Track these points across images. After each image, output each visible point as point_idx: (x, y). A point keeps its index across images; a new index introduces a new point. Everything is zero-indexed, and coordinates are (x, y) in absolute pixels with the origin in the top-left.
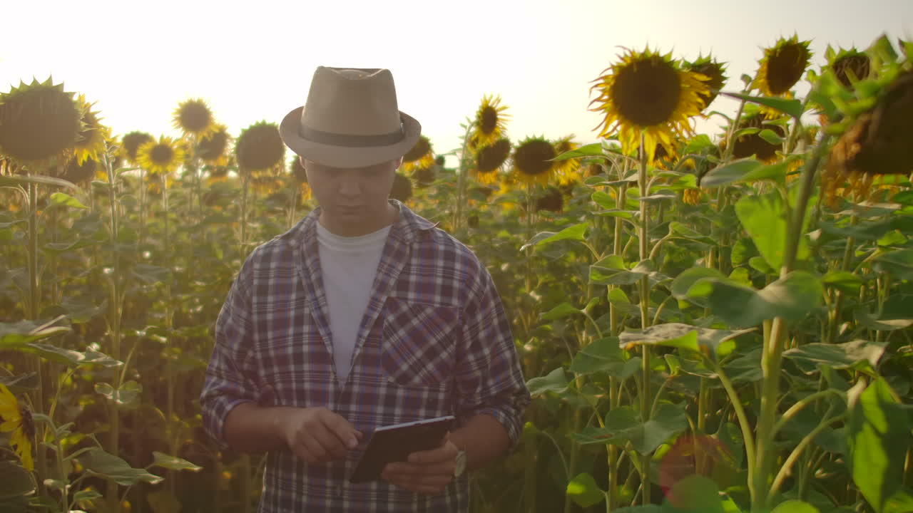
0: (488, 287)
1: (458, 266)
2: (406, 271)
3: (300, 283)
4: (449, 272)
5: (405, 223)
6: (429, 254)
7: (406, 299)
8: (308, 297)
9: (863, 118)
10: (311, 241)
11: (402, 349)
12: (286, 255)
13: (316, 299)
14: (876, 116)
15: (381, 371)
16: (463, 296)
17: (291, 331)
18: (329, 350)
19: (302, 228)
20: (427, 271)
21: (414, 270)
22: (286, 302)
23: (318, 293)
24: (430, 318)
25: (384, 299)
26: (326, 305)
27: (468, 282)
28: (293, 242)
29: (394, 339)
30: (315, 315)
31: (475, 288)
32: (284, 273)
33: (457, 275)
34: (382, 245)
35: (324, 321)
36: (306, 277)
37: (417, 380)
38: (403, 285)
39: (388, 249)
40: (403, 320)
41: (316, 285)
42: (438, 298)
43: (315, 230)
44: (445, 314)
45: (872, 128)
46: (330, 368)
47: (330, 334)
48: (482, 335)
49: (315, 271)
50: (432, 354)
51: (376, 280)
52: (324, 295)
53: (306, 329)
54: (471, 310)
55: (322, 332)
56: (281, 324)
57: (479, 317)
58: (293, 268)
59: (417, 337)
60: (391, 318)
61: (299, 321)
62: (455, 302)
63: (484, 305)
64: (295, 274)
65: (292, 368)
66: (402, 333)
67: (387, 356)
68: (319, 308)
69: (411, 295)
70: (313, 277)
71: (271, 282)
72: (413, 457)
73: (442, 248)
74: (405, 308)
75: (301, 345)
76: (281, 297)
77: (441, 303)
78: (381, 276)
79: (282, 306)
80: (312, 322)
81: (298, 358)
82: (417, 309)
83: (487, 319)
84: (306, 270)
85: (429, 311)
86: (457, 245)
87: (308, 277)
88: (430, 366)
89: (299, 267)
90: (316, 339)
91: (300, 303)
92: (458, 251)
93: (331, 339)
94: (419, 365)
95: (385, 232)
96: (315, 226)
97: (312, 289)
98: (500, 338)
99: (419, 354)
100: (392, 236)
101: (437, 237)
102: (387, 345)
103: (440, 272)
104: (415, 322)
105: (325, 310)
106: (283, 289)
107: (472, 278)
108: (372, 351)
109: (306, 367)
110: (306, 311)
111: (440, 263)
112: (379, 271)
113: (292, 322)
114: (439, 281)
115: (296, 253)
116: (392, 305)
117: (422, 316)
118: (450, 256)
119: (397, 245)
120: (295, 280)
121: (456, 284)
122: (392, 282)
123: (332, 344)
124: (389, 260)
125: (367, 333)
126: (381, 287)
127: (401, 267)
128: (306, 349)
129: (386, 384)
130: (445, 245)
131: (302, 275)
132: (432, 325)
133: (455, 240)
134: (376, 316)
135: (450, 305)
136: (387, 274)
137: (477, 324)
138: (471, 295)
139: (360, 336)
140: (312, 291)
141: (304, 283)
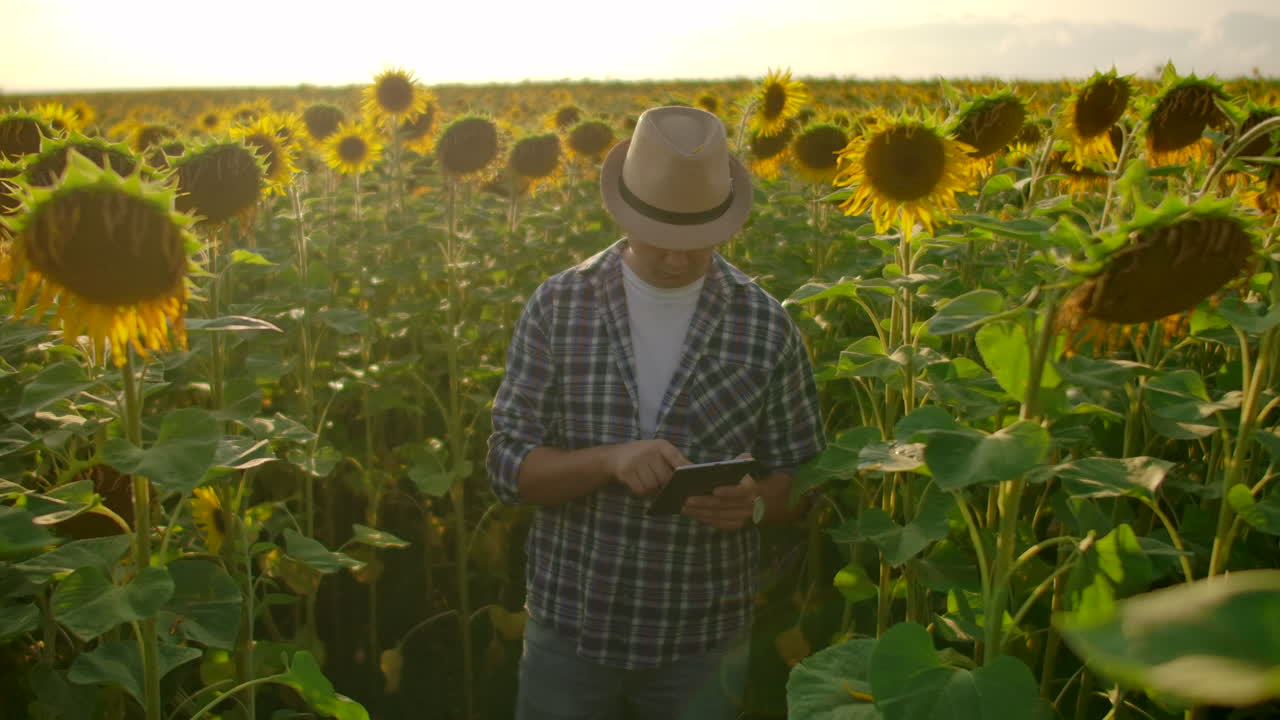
0: (798, 349)
1: (772, 326)
2: (720, 329)
3: (603, 327)
4: (762, 333)
5: (720, 274)
6: (742, 310)
7: (717, 358)
8: (613, 345)
9: (1088, 283)
10: (616, 282)
11: (711, 411)
12: (588, 294)
13: (622, 348)
14: (1100, 282)
15: (687, 431)
16: (774, 359)
17: (591, 378)
18: (635, 405)
19: (605, 265)
20: (741, 329)
21: (727, 327)
22: (587, 346)
23: (624, 341)
24: (741, 380)
25: (698, 356)
26: (633, 355)
27: (779, 343)
28: (594, 281)
29: (704, 399)
30: (620, 366)
31: (786, 349)
32: (585, 313)
33: (770, 336)
34: (696, 298)
35: (630, 373)
36: (610, 322)
37: (721, 442)
38: (716, 343)
39: (702, 303)
40: (714, 380)
41: (621, 333)
42: (749, 359)
43: (620, 271)
44: (757, 375)
45: (1096, 296)
46: (633, 422)
47: (635, 387)
48: (785, 399)
49: (620, 317)
50: (740, 417)
51: (689, 335)
52: (631, 344)
53: (609, 378)
54: (778, 373)
55: (628, 385)
56: (580, 369)
57: (785, 380)
58: (595, 309)
59: (727, 399)
60: (701, 377)
61: (601, 369)
62: (767, 364)
63: (793, 367)
64: (598, 316)
65: (590, 417)
66: (711, 393)
67: (695, 416)
68: (625, 358)
69: (723, 354)
70: (619, 324)
71: (571, 322)
72: (718, 491)
73: (755, 305)
74: (716, 368)
75: (602, 394)
76: (580, 340)
77: (753, 365)
78: (695, 332)
79: (582, 350)
80: (617, 371)
81: (598, 409)
82: (729, 370)
83: (794, 381)
84: (610, 313)
85: (741, 372)
86: (771, 302)
87: (612, 321)
88: (737, 430)
89: (603, 310)
90: (620, 391)
91: (603, 350)
92: (772, 310)
93: (636, 392)
94: (727, 427)
95: (699, 284)
96: (620, 266)
97: (616, 336)
98: (806, 402)
99: (727, 416)
100: (706, 288)
101: (750, 292)
102: (696, 406)
103: (753, 331)
104: (726, 383)
105: (631, 361)
106: (583, 331)
107: (784, 339)
108: (681, 411)
109: (606, 418)
110: (610, 359)
111: (754, 321)
112: (692, 325)
113: (592, 369)
114: (752, 341)
115: (598, 294)
116: (704, 364)
117: (734, 377)
118: (764, 315)
119: (712, 298)
120: (597, 323)
121: (769, 346)
122: (707, 339)
123: (637, 398)
124: (704, 315)
125: (678, 392)
126: (696, 344)
127: (715, 323)
128: (607, 399)
129: (690, 445)
130: (760, 302)
131: (606, 317)
132: (743, 388)
133: (769, 296)
134: (688, 374)
135: (761, 367)
136: (703, 331)
137: (782, 387)
138: (781, 358)
139: (669, 393)
140: (617, 338)
141: (609, 329)
